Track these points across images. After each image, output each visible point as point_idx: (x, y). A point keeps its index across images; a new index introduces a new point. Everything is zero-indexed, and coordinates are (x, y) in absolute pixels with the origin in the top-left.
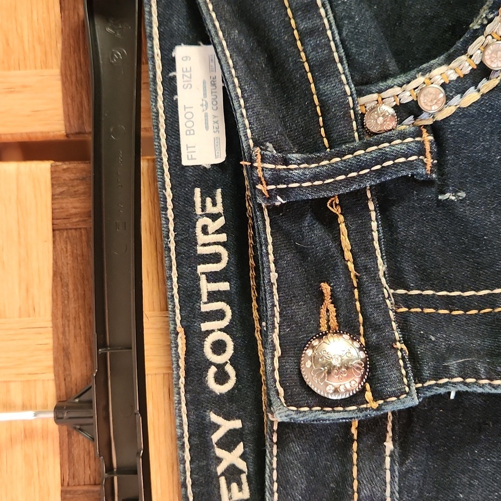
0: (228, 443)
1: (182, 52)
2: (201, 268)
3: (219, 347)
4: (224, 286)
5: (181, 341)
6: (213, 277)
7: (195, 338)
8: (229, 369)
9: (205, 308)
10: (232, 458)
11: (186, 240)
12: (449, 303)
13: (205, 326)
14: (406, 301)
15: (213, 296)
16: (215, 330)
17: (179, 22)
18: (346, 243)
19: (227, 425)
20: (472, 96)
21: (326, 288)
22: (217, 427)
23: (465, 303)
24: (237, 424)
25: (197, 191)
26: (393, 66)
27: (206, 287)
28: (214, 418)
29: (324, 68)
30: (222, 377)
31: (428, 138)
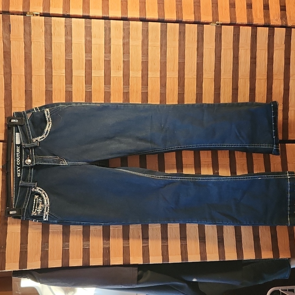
0: (18, 169)
1: (16, 133)
2: (17, 153)
3: (18, 161)
4: (19, 155)
5: (15, 160)
6: (18, 154)
7: (16, 160)
8: (19, 163)
9: (17, 157)
10: (19, 170)
11: (16, 151)
12: (39, 157)
13: (17, 159)
14: (36, 157)
15: (18, 156)
16: (18, 159)
17: (16, 130)
18: (30, 151)
19: (18, 168)
20: (42, 140)
21: (28, 155)
22: (17, 168)
23: (40, 157)
24: (19, 167)
25: (17, 146)
26: (36, 136)
27: (17, 155)
28: (17, 167)
29: (30, 136)
30: (18, 163)
31: (38, 143)
